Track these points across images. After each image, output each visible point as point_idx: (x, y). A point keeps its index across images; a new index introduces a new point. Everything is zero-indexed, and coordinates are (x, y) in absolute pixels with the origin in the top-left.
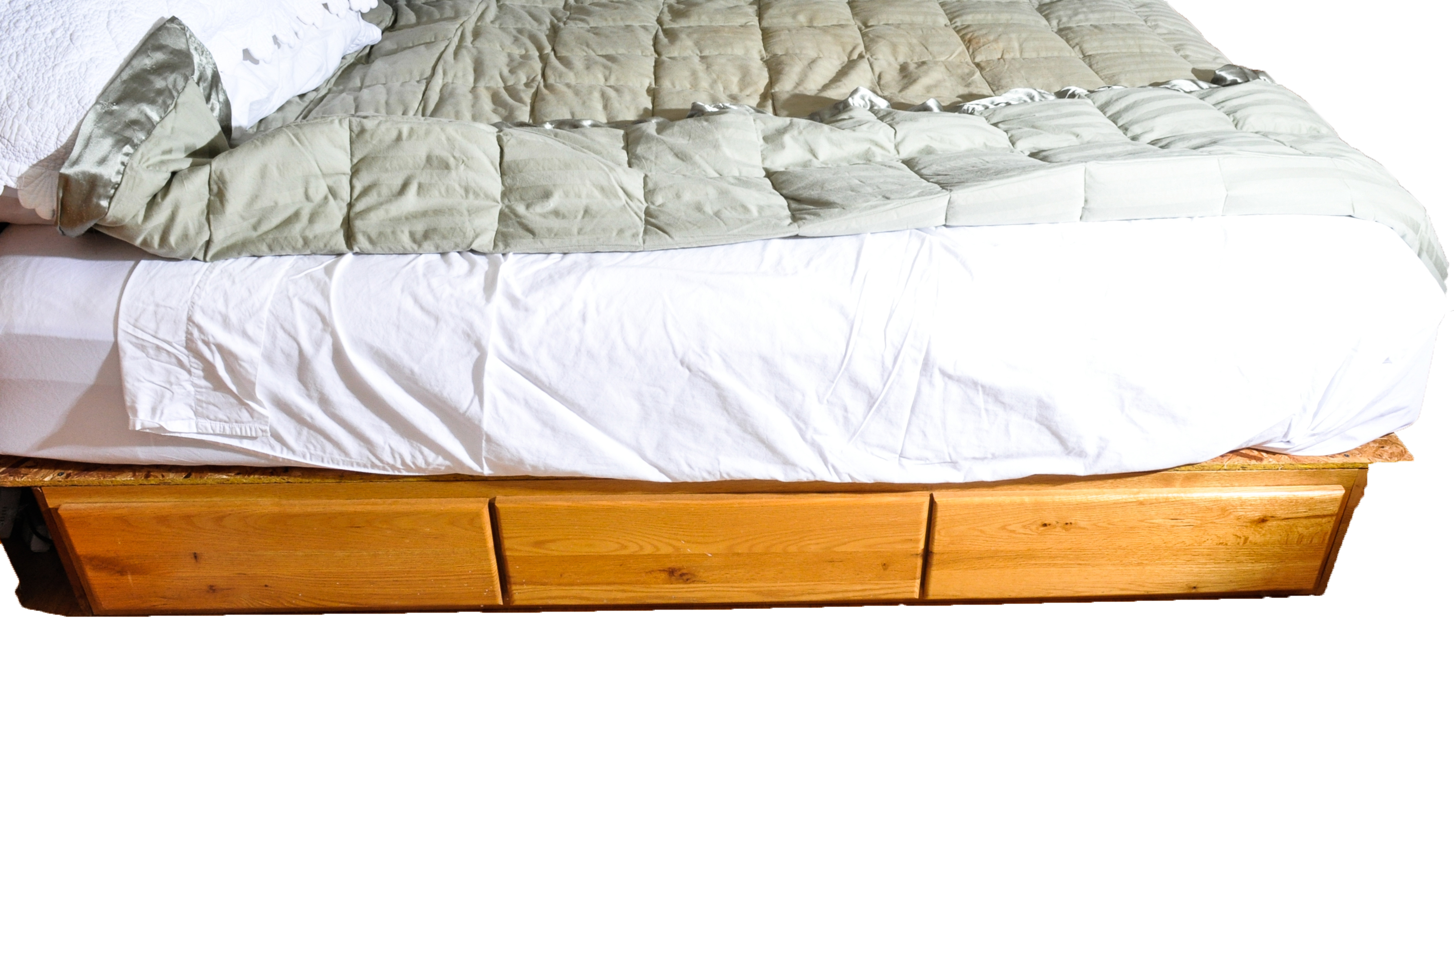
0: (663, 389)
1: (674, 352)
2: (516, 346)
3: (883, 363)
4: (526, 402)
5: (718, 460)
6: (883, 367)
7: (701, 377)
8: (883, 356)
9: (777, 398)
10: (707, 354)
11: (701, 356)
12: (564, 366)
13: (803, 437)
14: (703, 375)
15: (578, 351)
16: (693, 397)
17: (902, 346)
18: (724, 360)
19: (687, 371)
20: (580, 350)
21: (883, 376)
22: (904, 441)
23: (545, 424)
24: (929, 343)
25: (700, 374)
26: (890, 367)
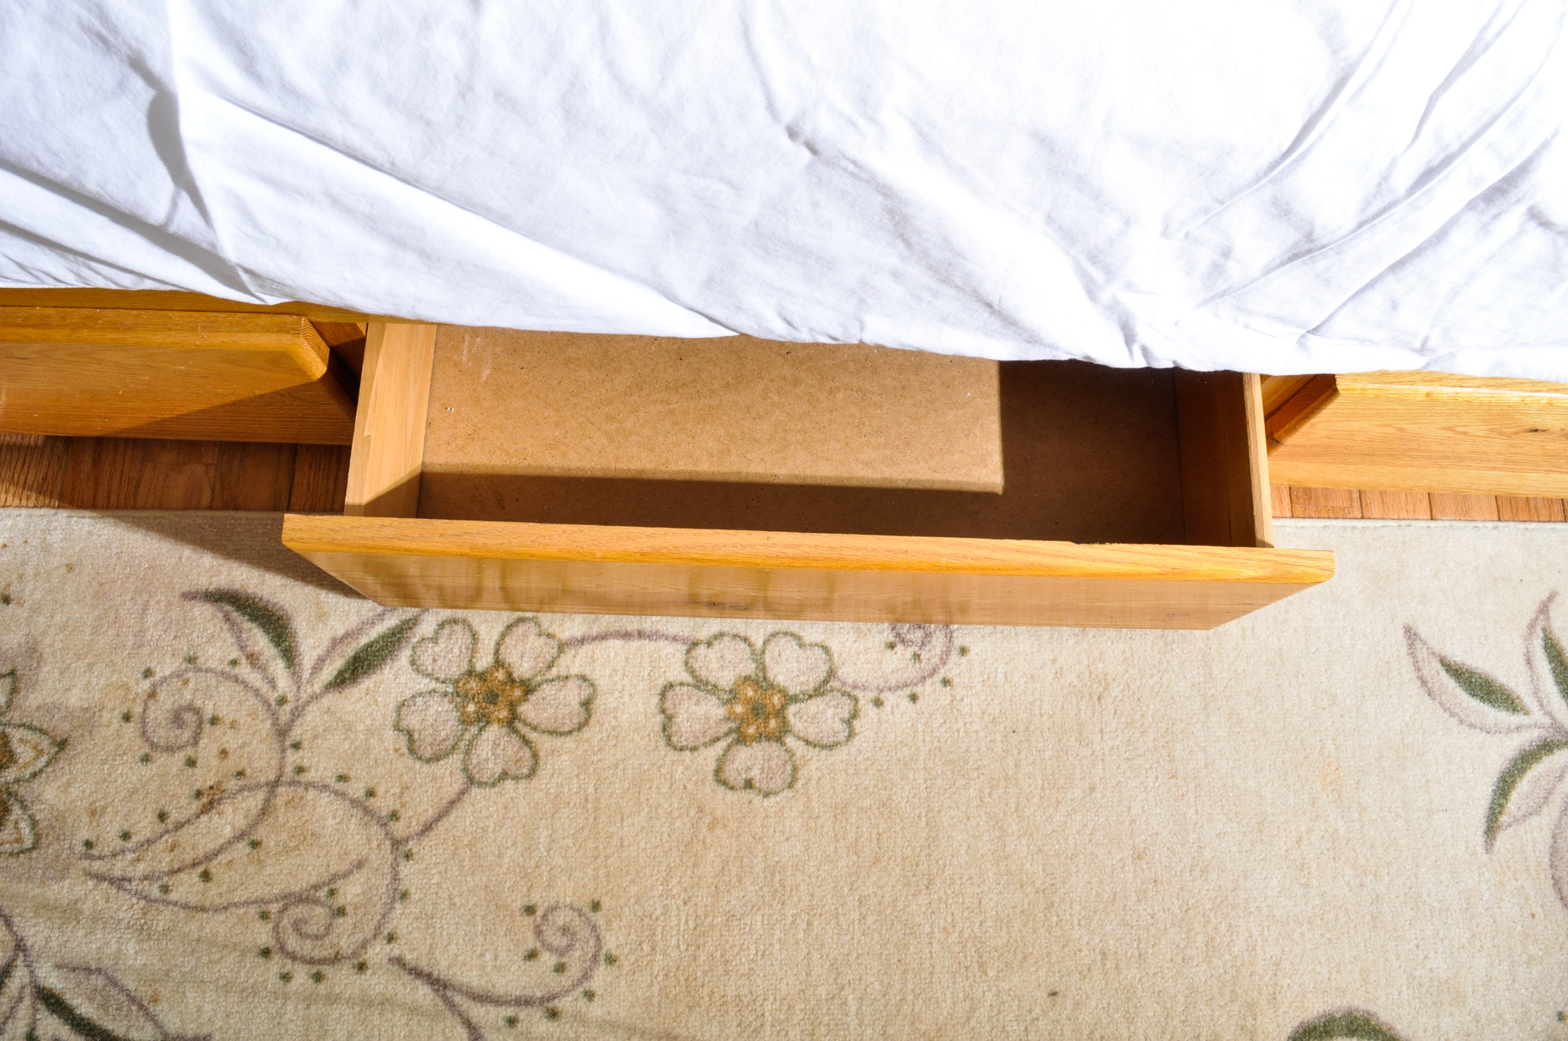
0: (730, 183)
1: (771, 107)
2: (266, 71)
3: (1385, 178)
4: (335, 202)
5: (861, 322)
6: (1379, 184)
7: (845, 170)
8: (1393, 163)
9: (1050, 219)
10: (873, 120)
11: (853, 124)
12: (428, 123)
13: (1092, 294)
14: (851, 167)
15: (465, 90)
16: (815, 205)
17: (1464, 147)
18: (923, 136)
19: (806, 154)
20: (470, 88)
21: (1368, 204)
22: (1336, 312)
23: (399, 243)
24: (1546, 145)
25: (844, 163)
26: (1401, 191)
